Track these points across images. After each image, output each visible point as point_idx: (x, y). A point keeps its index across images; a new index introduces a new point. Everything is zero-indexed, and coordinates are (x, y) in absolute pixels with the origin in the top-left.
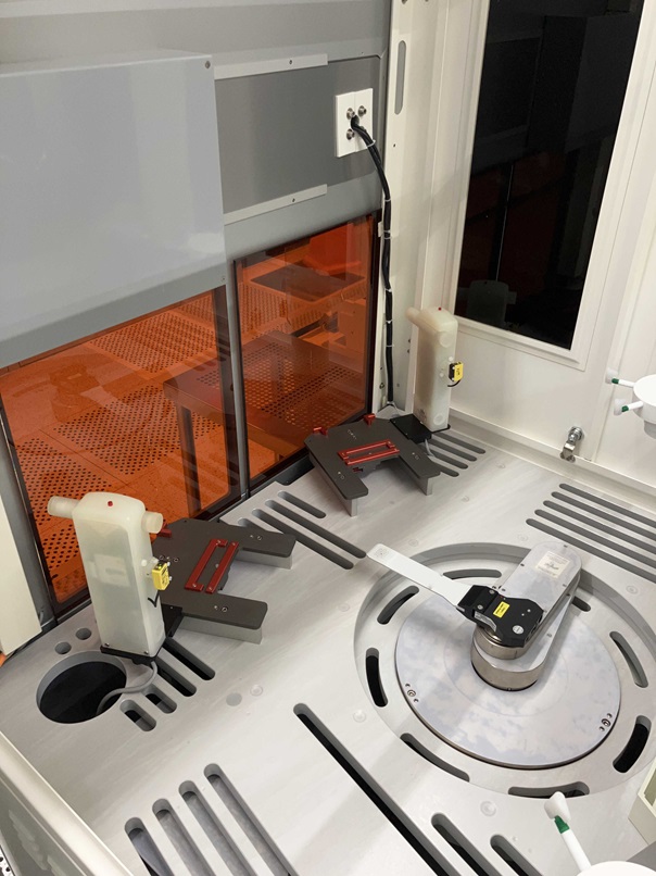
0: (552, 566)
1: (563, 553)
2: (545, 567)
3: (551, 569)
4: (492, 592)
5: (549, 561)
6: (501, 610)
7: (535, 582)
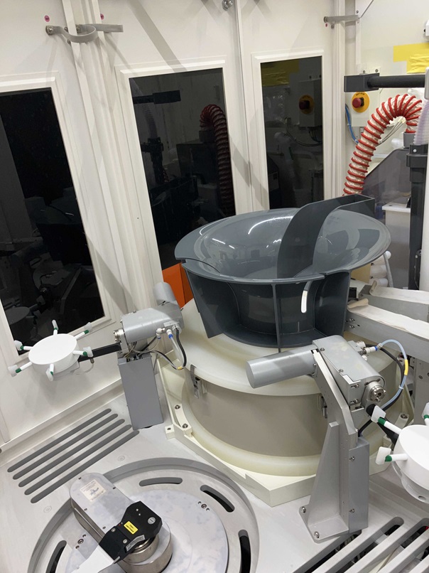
0: (94, 491)
1: (85, 482)
2: (93, 496)
3: (97, 493)
4: (113, 530)
5: (89, 492)
6: (131, 528)
7: (105, 505)
